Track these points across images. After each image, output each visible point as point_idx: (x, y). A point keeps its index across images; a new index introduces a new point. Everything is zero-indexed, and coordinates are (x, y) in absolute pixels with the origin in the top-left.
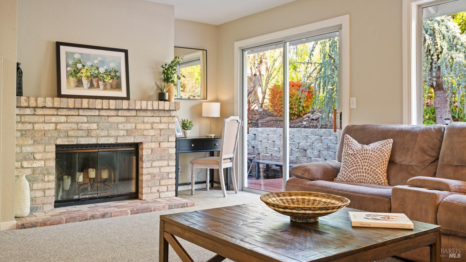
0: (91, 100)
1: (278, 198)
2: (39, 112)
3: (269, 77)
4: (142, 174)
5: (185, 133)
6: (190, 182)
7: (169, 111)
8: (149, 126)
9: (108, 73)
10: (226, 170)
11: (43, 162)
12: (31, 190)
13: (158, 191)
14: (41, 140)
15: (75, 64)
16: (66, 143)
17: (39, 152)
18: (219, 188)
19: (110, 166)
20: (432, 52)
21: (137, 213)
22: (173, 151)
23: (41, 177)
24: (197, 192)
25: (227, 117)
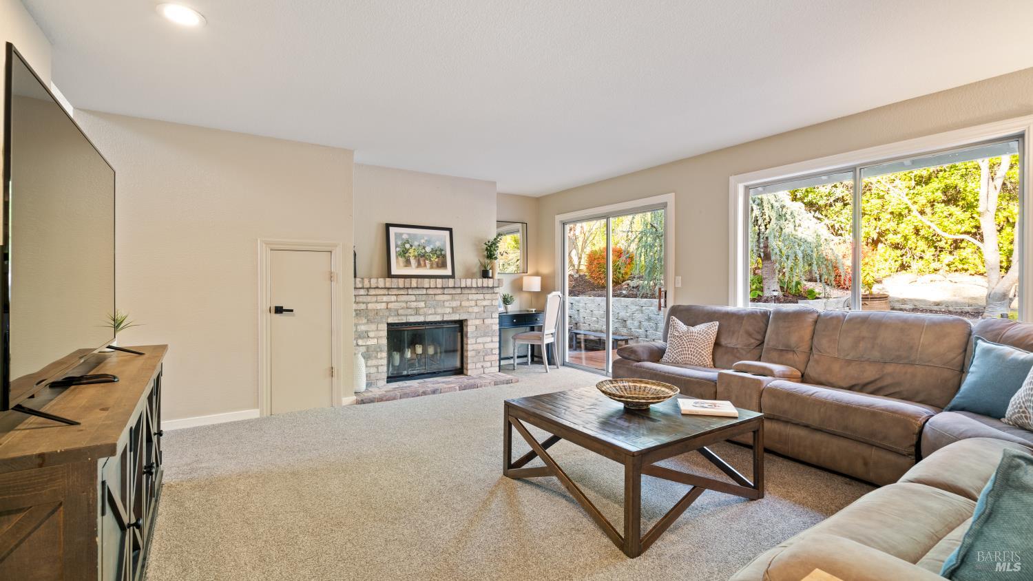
0: (419, 280)
1: (611, 385)
2: (372, 292)
3: (585, 242)
4: (467, 351)
5: (506, 308)
6: (512, 356)
7: (493, 287)
8: (473, 303)
9: (434, 251)
10: (548, 345)
11: (376, 340)
12: (367, 366)
13: (483, 367)
14: (374, 319)
15: (404, 245)
16: (397, 322)
17: (372, 331)
18: (541, 362)
19: (435, 342)
20: (759, 223)
21: (465, 389)
22: (497, 327)
23: (374, 354)
24: (519, 366)
25: (549, 293)
